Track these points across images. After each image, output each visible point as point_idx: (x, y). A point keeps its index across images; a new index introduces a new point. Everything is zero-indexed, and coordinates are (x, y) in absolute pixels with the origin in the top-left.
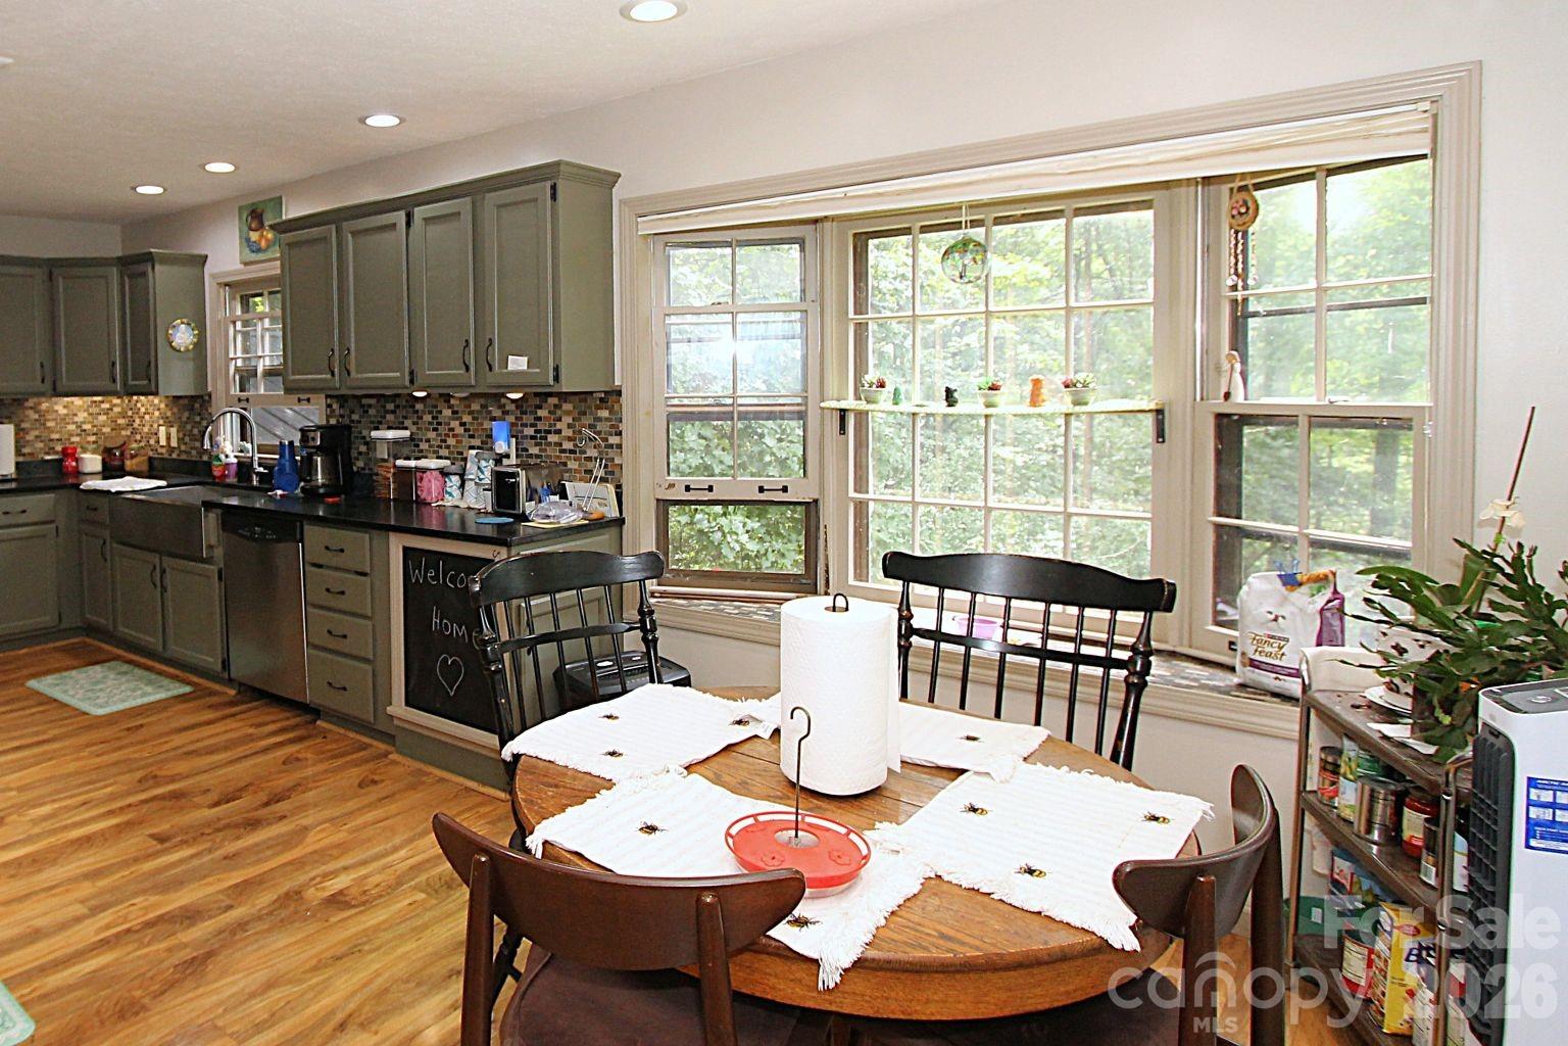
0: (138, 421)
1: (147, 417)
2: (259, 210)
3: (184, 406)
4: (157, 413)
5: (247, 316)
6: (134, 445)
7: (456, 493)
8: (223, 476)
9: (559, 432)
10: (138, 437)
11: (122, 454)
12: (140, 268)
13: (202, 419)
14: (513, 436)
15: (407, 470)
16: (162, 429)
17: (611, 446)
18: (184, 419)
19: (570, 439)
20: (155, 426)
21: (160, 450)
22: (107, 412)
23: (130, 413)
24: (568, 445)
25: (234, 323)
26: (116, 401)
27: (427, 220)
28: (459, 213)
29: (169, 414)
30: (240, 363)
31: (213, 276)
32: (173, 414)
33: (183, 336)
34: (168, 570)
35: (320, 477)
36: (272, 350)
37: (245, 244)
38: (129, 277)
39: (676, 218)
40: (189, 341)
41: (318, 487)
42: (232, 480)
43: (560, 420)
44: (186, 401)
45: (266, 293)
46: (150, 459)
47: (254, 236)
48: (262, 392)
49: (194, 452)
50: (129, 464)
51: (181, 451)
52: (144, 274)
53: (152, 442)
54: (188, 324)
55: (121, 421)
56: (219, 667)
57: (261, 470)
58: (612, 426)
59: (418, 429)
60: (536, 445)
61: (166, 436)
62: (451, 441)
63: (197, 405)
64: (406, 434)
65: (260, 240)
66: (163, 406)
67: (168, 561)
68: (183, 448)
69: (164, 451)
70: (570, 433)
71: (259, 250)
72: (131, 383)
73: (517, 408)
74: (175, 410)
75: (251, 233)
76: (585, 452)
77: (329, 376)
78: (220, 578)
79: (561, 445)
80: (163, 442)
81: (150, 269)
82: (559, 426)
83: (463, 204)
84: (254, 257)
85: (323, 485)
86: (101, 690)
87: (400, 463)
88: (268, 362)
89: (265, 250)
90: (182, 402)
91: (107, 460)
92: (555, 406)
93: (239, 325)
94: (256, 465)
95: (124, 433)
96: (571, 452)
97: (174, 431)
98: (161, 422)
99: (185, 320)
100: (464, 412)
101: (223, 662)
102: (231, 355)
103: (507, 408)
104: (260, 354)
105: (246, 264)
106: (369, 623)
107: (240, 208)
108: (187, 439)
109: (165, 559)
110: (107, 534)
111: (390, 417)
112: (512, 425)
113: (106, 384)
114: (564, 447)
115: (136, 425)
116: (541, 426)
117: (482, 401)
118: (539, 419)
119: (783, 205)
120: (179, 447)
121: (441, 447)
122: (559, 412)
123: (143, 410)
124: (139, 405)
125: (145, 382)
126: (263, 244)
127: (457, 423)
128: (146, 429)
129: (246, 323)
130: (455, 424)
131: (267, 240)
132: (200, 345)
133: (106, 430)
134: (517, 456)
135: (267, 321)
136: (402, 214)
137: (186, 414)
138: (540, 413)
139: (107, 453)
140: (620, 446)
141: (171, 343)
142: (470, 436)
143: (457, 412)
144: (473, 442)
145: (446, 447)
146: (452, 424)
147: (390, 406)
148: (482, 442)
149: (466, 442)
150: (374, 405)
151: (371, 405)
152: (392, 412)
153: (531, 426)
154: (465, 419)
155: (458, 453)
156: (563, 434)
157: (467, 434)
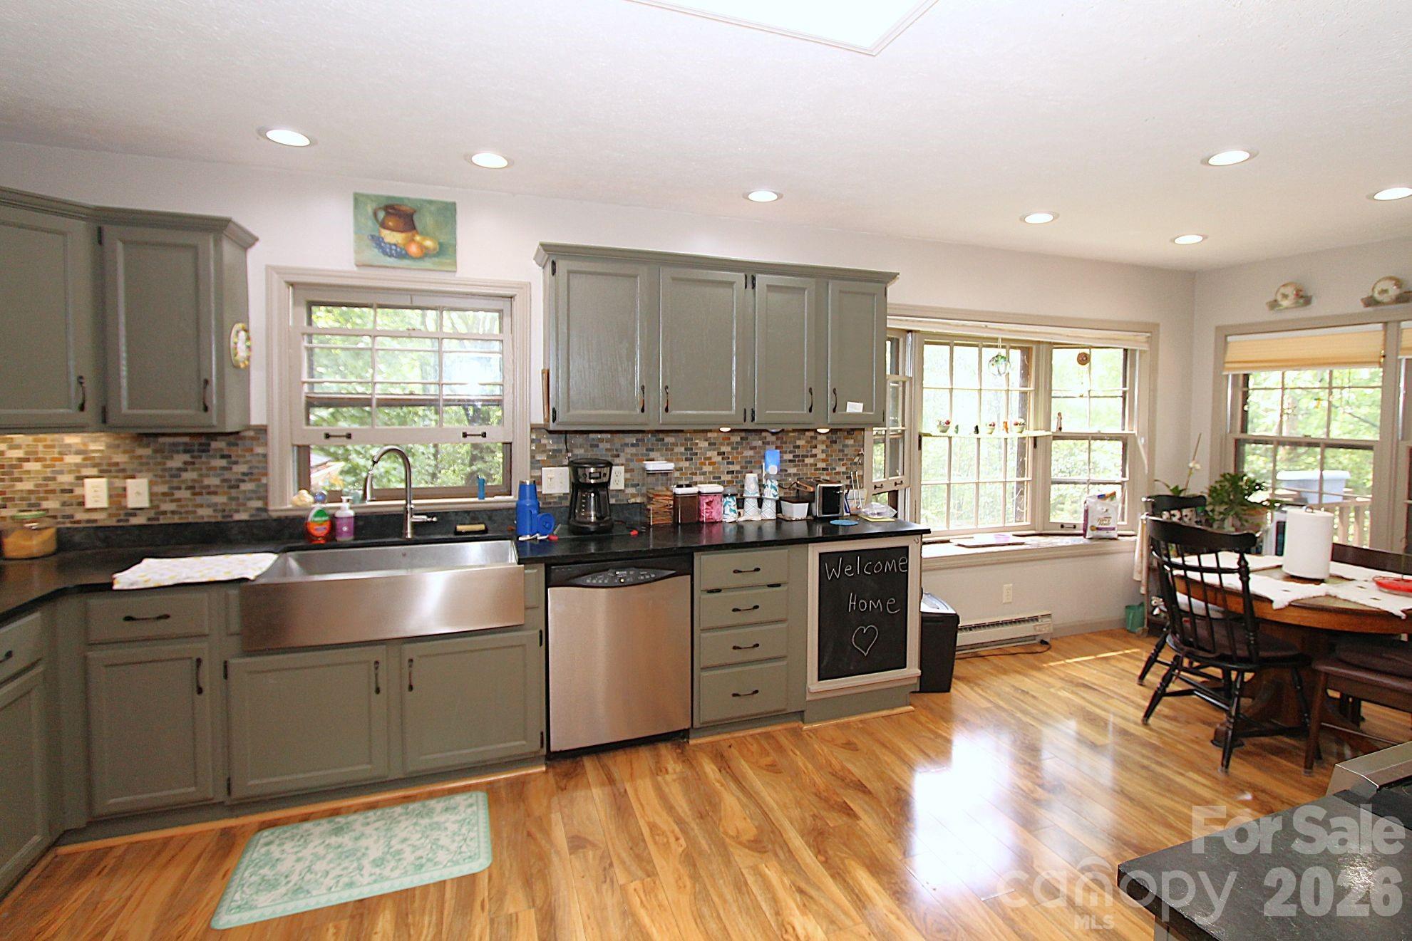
1: (32, 467)
2: (406, 208)
3: (175, 445)
7: (735, 510)
8: (331, 534)
9: (815, 456)
12: (179, 238)
13: (234, 463)
15: (688, 497)
16: (95, 483)
17: (856, 463)
18: (175, 464)
19: (823, 460)
24: (823, 465)
25: (303, 335)
27: (770, 288)
29: (120, 459)
32: (135, 458)
33: (242, 348)
37: (368, 243)
38: (130, 244)
39: (901, 320)
40: (246, 354)
42: (347, 538)
43: (816, 447)
44: (184, 439)
47: (392, 237)
52: (191, 248)
54: (246, 331)
57: (423, 519)
58: (856, 450)
60: (795, 466)
63: (219, 445)
65: (407, 245)
66: (96, 446)
70: (824, 456)
71: (401, 256)
73: (777, 439)
74: (145, 452)
75: (386, 232)
76: (835, 469)
77: (636, 412)
79: (816, 465)
82: (814, 451)
83: (808, 283)
84: (389, 261)
87: (677, 490)
89: (420, 257)
92: (811, 437)
96: (823, 469)
98: (91, 471)
99: (244, 326)
100: (722, 444)
102: (302, 378)
103: (768, 439)
105: (363, 266)
106: (784, 626)
107: (358, 196)
114: (818, 466)
116: (798, 452)
117: (743, 434)
118: (799, 447)
119: (957, 326)
121: (696, 474)
122: (814, 442)
126: (411, 249)
127: (716, 453)
130: (712, 454)
131: (421, 247)
136: (742, 276)
137: (184, 457)
138: (798, 443)
140: (862, 464)
141: (232, 357)
142: (728, 463)
143: (715, 444)
144: (732, 468)
145: (704, 474)
146: (709, 454)
147: (632, 439)
148: (741, 467)
149: (725, 467)
150: (608, 439)
151: (601, 440)
152: (633, 445)
153: (790, 452)
154: (724, 449)
155: (714, 478)
156: (818, 457)
157: (725, 462)
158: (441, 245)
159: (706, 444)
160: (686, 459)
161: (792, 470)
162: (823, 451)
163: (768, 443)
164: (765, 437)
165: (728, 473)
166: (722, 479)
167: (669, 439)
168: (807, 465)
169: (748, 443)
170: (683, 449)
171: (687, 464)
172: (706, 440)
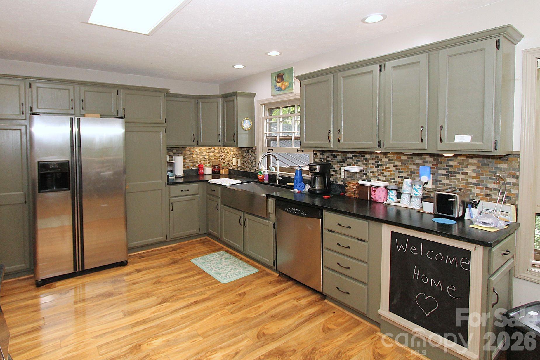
0: (224, 155)
1: (228, 154)
2: (281, 74)
3: (244, 151)
4: (232, 153)
5: (271, 117)
6: (223, 165)
7: (395, 199)
8: (263, 179)
9: (465, 173)
10: (224, 161)
11: (219, 168)
12: (231, 98)
13: (252, 156)
14: (431, 174)
15: (366, 186)
16: (234, 159)
17: (509, 183)
18: (244, 156)
19: (473, 178)
20: (231, 158)
21: (233, 167)
22: (213, 152)
23: (221, 152)
24: (472, 181)
25: (266, 119)
26: (216, 148)
28: (419, 62)
29: (237, 154)
30: (268, 135)
31: (258, 101)
32: (239, 154)
33: (247, 125)
34: (247, 220)
35: (317, 185)
36: (298, 130)
37: (274, 88)
38: (226, 102)
40: (249, 126)
41: (316, 190)
42: (266, 181)
43: (466, 167)
44: (245, 149)
45: (281, 108)
46: (229, 169)
47: (279, 85)
48: (279, 147)
49: (248, 169)
50: (222, 172)
51: (242, 168)
52: (233, 101)
53: (230, 163)
54: (249, 120)
55: (218, 155)
56: (272, 265)
57: (281, 178)
58: (511, 173)
59: (366, 166)
60: (448, 179)
61: (236, 162)
62: (387, 173)
63: (250, 151)
64: (360, 168)
65: (281, 86)
66: (235, 150)
67: (247, 216)
68: (243, 166)
69: (235, 167)
70: (475, 175)
71: (280, 90)
72: (226, 142)
74: (240, 152)
75: (277, 83)
76: (487, 185)
77: (327, 142)
78: (274, 227)
79: (467, 180)
80: (234, 164)
81: (235, 98)
82: (465, 170)
83: (423, 58)
84: (278, 93)
85: (319, 190)
86: (221, 268)
87: (361, 182)
88: (281, 135)
89: (284, 90)
90: (243, 149)
91: (214, 170)
92: (464, 161)
93: (268, 120)
94: (278, 177)
95: (218, 159)
96: (475, 184)
97: (239, 160)
98: (234, 156)
99: (248, 119)
100: (396, 160)
101: (274, 263)
102: (265, 132)
103: (427, 160)
104: (278, 132)
105: (273, 96)
106: (366, 265)
107: (272, 74)
108: (245, 163)
109: (246, 214)
110: (219, 201)
111: (349, 160)
112: (431, 168)
113: (216, 142)
114: (469, 181)
115: (223, 157)
116: (450, 169)
118: (451, 166)
120: (241, 166)
121: (380, 176)
122: (466, 164)
123: (226, 151)
124: (225, 150)
125: (233, 142)
126: (283, 87)
127: (392, 165)
128: (227, 159)
129: (270, 120)
130: (390, 166)
131: (285, 86)
132: (252, 129)
133: (213, 158)
134: (433, 184)
135: (281, 119)
136: (377, 66)
137: (245, 154)
139: (213, 167)
140: (517, 184)
141: (242, 127)
142: (400, 172)
143: (391, 160)
144: (402, 175)
145: (385, 176)
146: (388, 165)
147: (350, 155)
148: (408, 175)
149: (397, 174)
150: (340, 154)
151: (338, 155)
152: (350, 158)
153: (444, 169)
154: (397, 163)
155: (391, 179)
156: (469, 175)
157: (398, 170)
158: (289, 83)
159: (386, 160)
160: (376, 167)
161: (446, 181)
162: (473, 171)
163: (427, 162)
164: (425, 158)
165: (399, 177)
166: (396, 180)
167: (367, 156)
168: (458, 179)
169: (413, 161)
170: (373, 162)
171: (376, 170)
172: (387, 158)
